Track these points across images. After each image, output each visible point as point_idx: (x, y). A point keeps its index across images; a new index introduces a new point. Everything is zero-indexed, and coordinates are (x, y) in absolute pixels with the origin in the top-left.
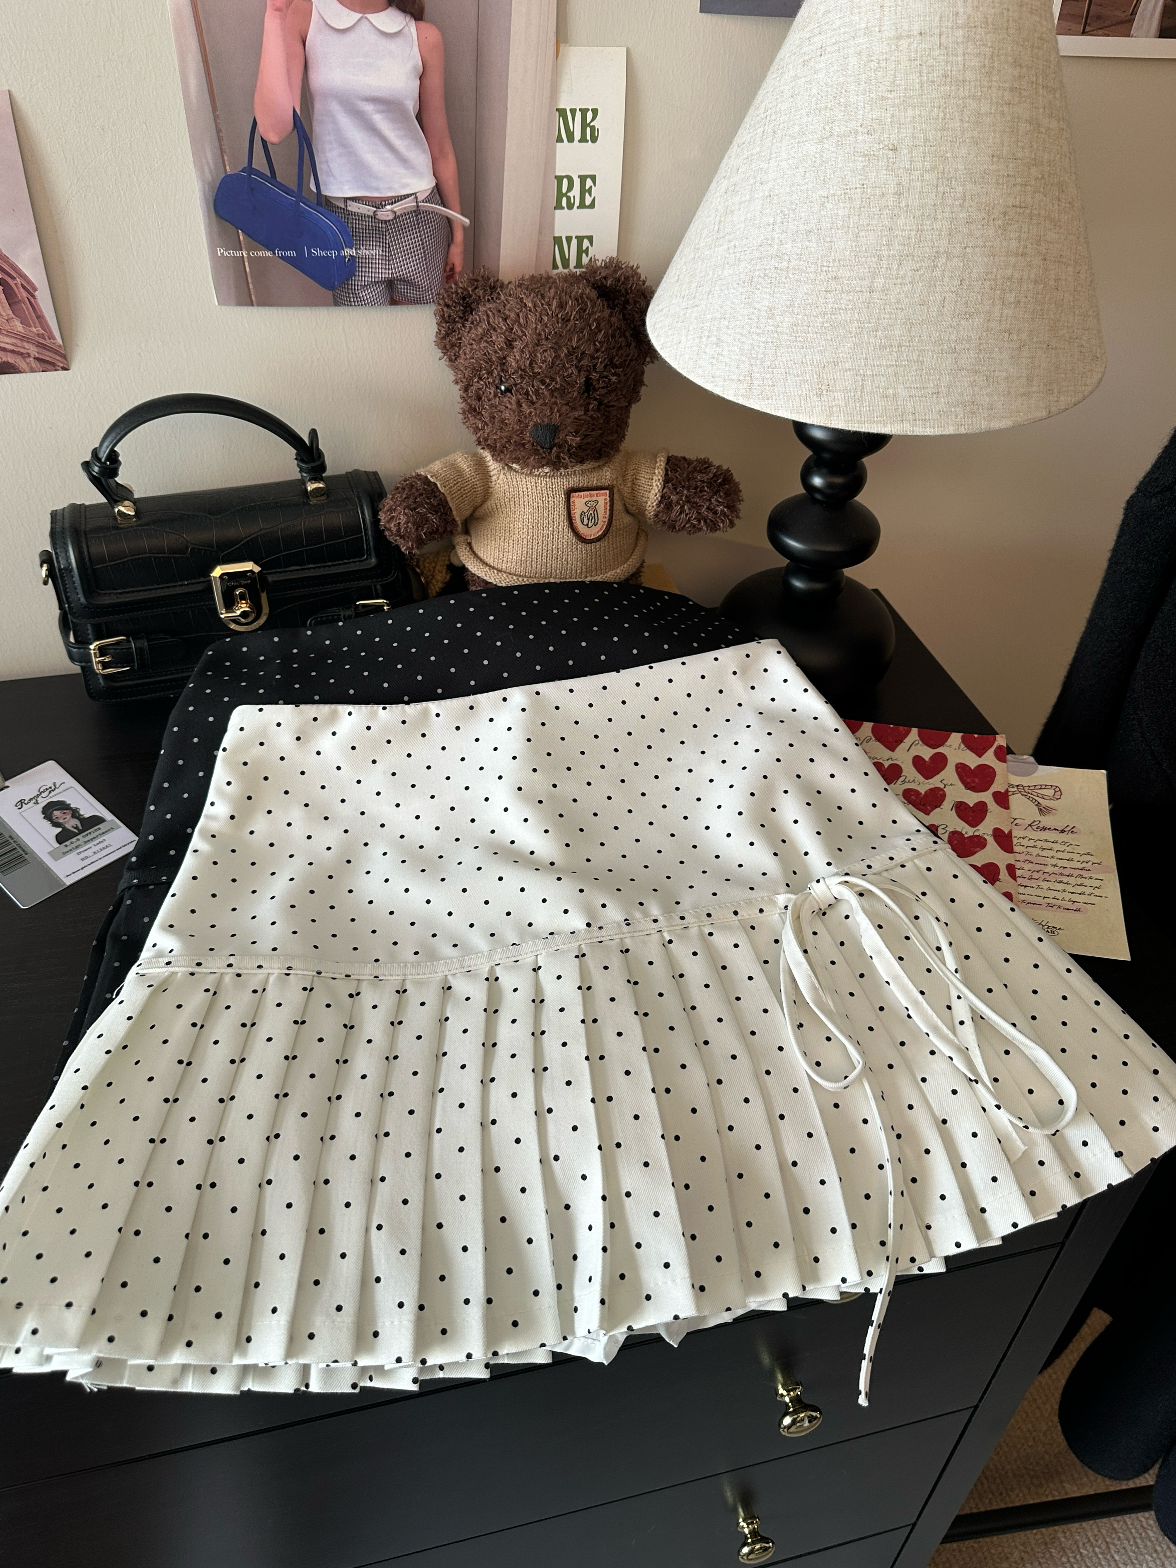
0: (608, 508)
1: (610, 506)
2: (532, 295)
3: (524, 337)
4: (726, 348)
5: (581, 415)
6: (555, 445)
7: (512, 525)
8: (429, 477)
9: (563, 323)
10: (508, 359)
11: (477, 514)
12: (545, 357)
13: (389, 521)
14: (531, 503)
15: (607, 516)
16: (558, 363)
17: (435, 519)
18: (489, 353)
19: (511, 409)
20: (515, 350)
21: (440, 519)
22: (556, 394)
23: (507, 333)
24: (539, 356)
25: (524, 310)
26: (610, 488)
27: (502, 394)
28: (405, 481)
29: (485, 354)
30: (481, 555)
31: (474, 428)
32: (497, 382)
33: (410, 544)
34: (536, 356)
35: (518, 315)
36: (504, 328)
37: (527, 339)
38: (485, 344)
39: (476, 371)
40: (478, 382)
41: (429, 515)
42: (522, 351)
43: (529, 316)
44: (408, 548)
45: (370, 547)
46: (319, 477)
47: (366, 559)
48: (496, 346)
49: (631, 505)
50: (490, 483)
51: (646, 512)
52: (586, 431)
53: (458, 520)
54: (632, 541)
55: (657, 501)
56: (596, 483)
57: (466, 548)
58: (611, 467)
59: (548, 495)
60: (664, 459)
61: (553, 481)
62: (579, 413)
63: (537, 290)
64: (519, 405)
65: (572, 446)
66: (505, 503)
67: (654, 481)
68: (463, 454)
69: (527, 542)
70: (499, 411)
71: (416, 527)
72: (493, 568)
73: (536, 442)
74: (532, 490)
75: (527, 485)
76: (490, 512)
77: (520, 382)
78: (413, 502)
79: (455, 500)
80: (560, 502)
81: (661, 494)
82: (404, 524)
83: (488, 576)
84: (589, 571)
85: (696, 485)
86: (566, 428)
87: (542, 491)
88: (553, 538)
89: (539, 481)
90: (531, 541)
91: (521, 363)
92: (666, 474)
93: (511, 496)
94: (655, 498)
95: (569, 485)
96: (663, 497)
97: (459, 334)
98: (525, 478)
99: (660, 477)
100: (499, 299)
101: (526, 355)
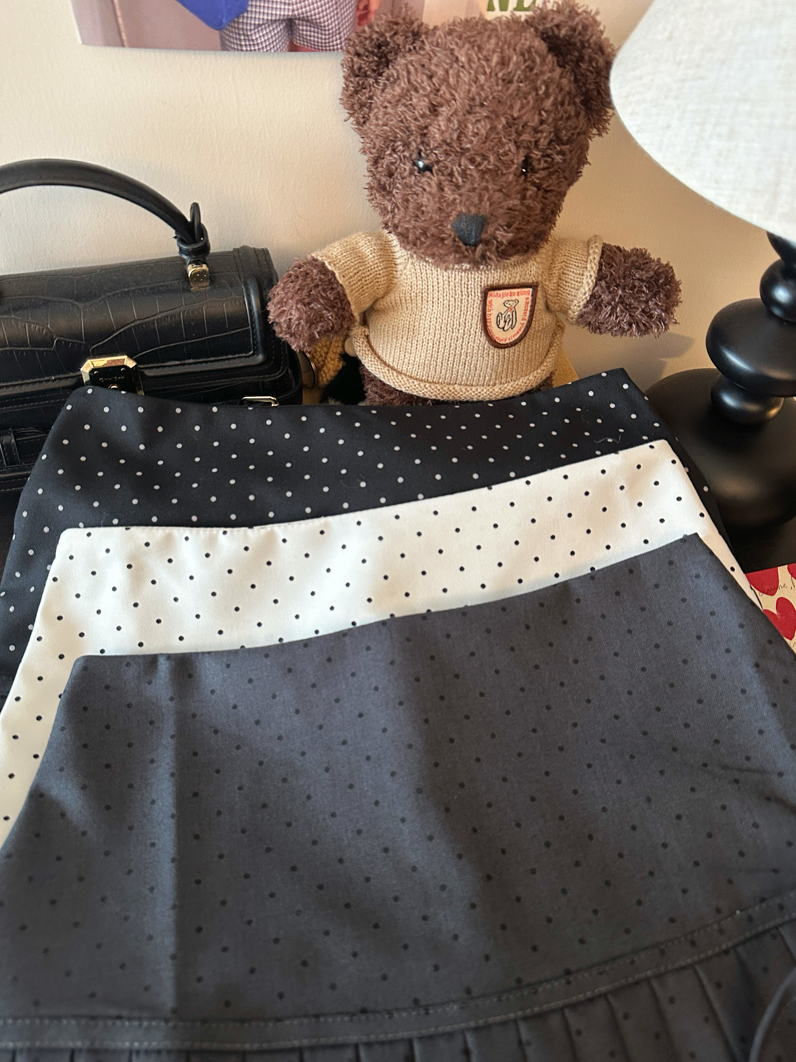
0: (529, 308)
1: (531, 306)
2: (467, 46)
5: (516, 205)
6: (481, 241)
7: (417, 324)
8: (327, 264)
9: (504, 86)
10: (431, 128)
11: (378, 306)
12: (478, 128)
13: (279, 316)
14: (441, 300)
15: (527, 318)
16: (492, 136)
18: (407, 120)
19: (430, 193)
20: (440, 118)
21: (337, 315)
22: (487, 177)
23: (432, 96)
24: (471, 127)
26: (534, 285)
27: (419, 172)
28: (300, 268)
29: (402, 121)
30: (380, 352)
31: (381, 209)
32: (414, 157)
33: (301, 343)
34: (466, 126)
36: (428, 88)
37: (456, 105)
38: (403, 108)
39: (389, 142)
40: (390, 155)
45: (257, 343)
46: (201, 259)
47: (253, 355)
48: (416, 112)
49: (555, 303)
50: (395, 273)
51: (570, 312)
52: (520, 224)
53: (356, 314)
54: (548, 342)
55: (585, 301)
56: (517, 279)
57: (363, 342)
58: (538, 260)
59: (462, 292)
60: (598, 251)
61: (470, 275)
62: (514, 202)
63: (472, 39)
64: (441, 189)
65: (501, 243)
66: (411, 297)
67: (585, 278)
68: (366, 237)
69: (433, 344)
70: (415, 193)
71: (308, 325)
72: (393, 368)
73: (459, 237)
74: (444, 285)
75: (438, 279)
76: (393, 306)
77: (443, 158)
78: (307, 296)
79: (354, 292)
80: (474, 301)
81: (590, 293)
82: (296, 320)
83: (386, 378)
84: (498, 377)
85: (633, 284)
86: (496, 220)
87: (455, 287)
88: (463, 342)
89: (453, 275)
90: (438, 343)
91: (447, 135)
92: (600, 270)
93: (418, 291)
94: (584, 297)
95: (487, 281)
96: (593, 296)
97: (370, 91)
98: (437, 271)
99: (592, 273)
100: (424, 49)
101: (454, 125)
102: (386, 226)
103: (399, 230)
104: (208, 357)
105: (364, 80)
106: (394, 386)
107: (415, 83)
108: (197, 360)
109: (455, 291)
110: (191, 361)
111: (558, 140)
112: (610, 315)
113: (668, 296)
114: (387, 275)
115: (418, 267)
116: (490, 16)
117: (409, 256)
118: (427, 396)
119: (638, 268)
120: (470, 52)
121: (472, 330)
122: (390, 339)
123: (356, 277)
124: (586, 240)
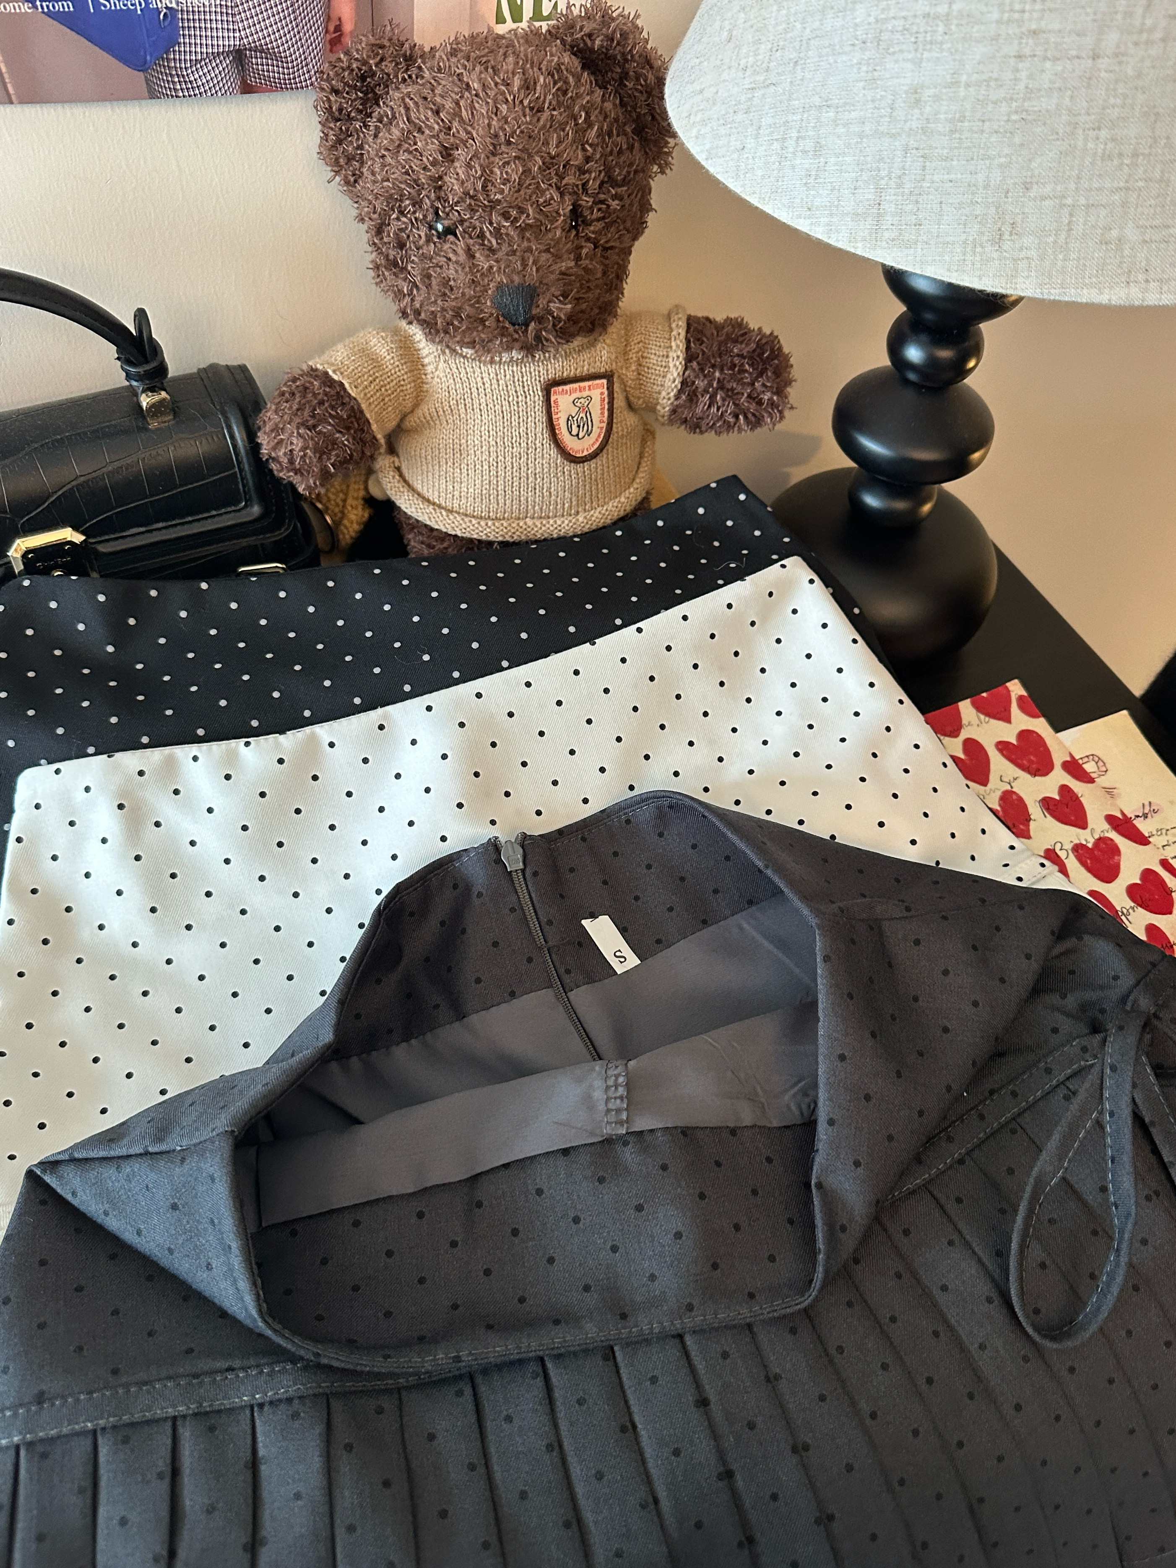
0: (606, 407)
1: (609, 403)
2: (478, 69)
3: (471, 141)
4: (832, 160)
5: (571, 268)
6: (532, 318)
7: (463, 441)
8: (331, 373)
9: (533, 115)
10: (446, 178)
11: (407, 424)
12: (507, 173)
13: (274, 448)
14: (491, 405)
15: (605, 419)
16: (528, 182)
17: (347, 440)
18: (413, 171)
19: (457, 262)
21: (354, 439)
22: (528, 235)
23: (442, 136)
24: (499, 173)
25: (467, 94)
26: (609, 376)
27: (439, 238)
28: (295, 382)
29: (407, 173)
30: (419, 487)
31: (395, 292)
32: (430, 218)
33: (311, 481)
34: (492, 172)
35: (457, 104)
36: (436, 127)
37: (476, 146)
38: (406, 156)
39: (394, 201)
40: (398, 219)
41: (338, 435)
42: (469, 166)
43: (477, 105)
44: (308, 487)
45: (249, 489)
46: (158, 385)
47: (246, 506)
48: (424, 159)
49: (639, 398)
50: (424, 377)
51: (659, 407)
52: (578, 292)
53: (379, 436)
54: (637, 451)
55: (675, 390)
56: (586, 370)
57: (394, 477)
58: (608, 341)
59: (516, 392)
60: (683, 324)
61: (524, 369)
62: (568, 263)
63: (484, 59)
64: (471, 255)
65: (557, 319)
66: (450, 406)
67: (671, 359)
68: (378, 333)
69: (489, 467)
70: (437, 265)
71: (318, 455)
72: (440, 506)
73: (503, 315)
74: (491, 385)
75: (482, 378)
76: (428, 422)
77: (468, 216)
78: (310, 416)
79: (373, 406)
80: (534, 402)
81: (681, 380)
82: (300, 451)
83: (433, 520)
84: (581, 503)
85: (732, 362)
86: (548, 290)
87: (507, 386)
88: (528, 459)
89: (502, 371)
90: (495, 464)
91: (468, 185)
92: (688, 348)
93: (459, 396)
94: (673, 385)
95: (548, 374)
96: (684, 383)
97: (358, 139)
98: (480, 368)
99: (679, 353)
100: (423, 77)
101: (476, 172)
102: (404, 314)
103: (423, 316)
104: (183, 517)
105: (348, 124)
106: (444, 530)
107: (417, 121)
108: (170, 523)
109: (508, 391)
110: (161, 525)
111: (610, 180)
112: (709, 406)
113: (777, 373)
114: (414, 381)
115: (454, 365)
116: (501, 29)
117: (439, 351)
118: (492, 538)
119: (736, 341)
120: (483, 76)
121: (537, 442)
122: (430, 466)
123: (372, 386)
124: (666, 312)
